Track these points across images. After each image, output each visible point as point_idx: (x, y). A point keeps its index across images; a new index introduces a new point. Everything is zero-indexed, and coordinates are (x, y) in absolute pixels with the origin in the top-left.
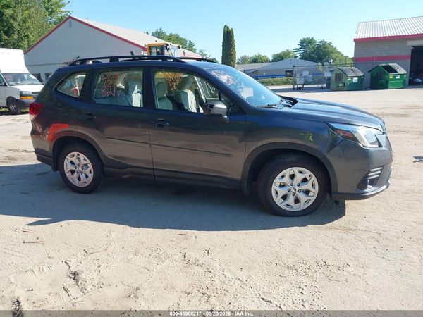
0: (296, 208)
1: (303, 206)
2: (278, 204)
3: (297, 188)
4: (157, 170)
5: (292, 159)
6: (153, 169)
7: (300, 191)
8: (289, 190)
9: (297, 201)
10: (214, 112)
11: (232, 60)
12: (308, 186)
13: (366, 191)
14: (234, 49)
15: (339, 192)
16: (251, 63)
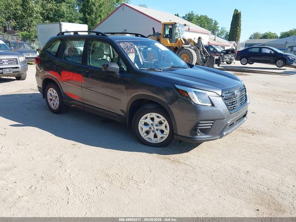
0: (154, 141)
1: (158, 140)
2: (143, 136)
3: (156, 128)
4: (85, 104)
5: (152, 107)
6: (84, 103)
7: (157, 130)
8: (150, 128)
9: (155, 136)
10: (109, 70)
11: (237, 36)
12: (162, 127)
13: (197, 137)
14: (240, 27)
15: (178, 134)
16: (261, 38)
